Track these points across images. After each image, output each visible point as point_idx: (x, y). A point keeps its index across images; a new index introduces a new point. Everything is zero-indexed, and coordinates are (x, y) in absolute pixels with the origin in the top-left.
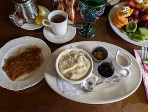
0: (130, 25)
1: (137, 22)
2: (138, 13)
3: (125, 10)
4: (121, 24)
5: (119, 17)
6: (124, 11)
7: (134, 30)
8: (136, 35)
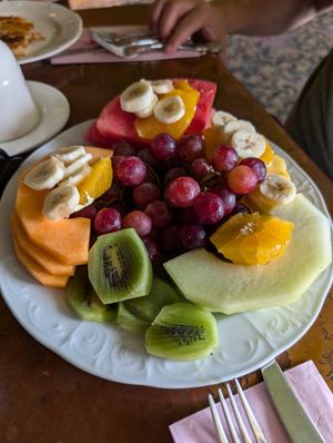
0: (106, 259)
1: (146, 224)
2: (139, 170)
3: (59, 174)
4: (52, 267)
5: (32, 228)
6: (51, 182)
7: (141, 287)
8: (163, 317)
